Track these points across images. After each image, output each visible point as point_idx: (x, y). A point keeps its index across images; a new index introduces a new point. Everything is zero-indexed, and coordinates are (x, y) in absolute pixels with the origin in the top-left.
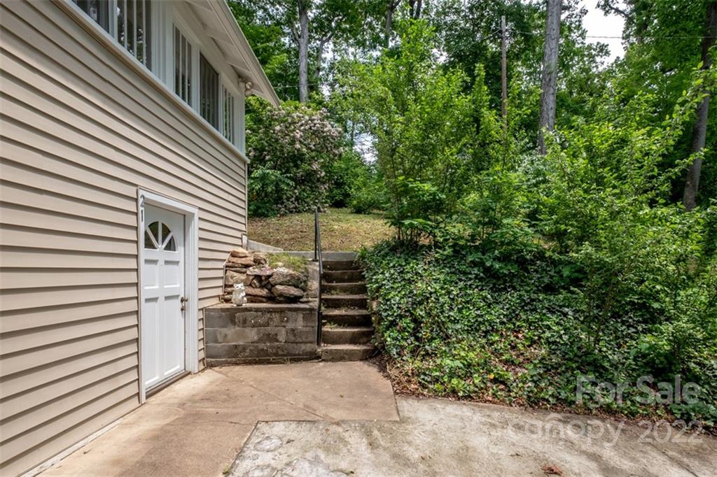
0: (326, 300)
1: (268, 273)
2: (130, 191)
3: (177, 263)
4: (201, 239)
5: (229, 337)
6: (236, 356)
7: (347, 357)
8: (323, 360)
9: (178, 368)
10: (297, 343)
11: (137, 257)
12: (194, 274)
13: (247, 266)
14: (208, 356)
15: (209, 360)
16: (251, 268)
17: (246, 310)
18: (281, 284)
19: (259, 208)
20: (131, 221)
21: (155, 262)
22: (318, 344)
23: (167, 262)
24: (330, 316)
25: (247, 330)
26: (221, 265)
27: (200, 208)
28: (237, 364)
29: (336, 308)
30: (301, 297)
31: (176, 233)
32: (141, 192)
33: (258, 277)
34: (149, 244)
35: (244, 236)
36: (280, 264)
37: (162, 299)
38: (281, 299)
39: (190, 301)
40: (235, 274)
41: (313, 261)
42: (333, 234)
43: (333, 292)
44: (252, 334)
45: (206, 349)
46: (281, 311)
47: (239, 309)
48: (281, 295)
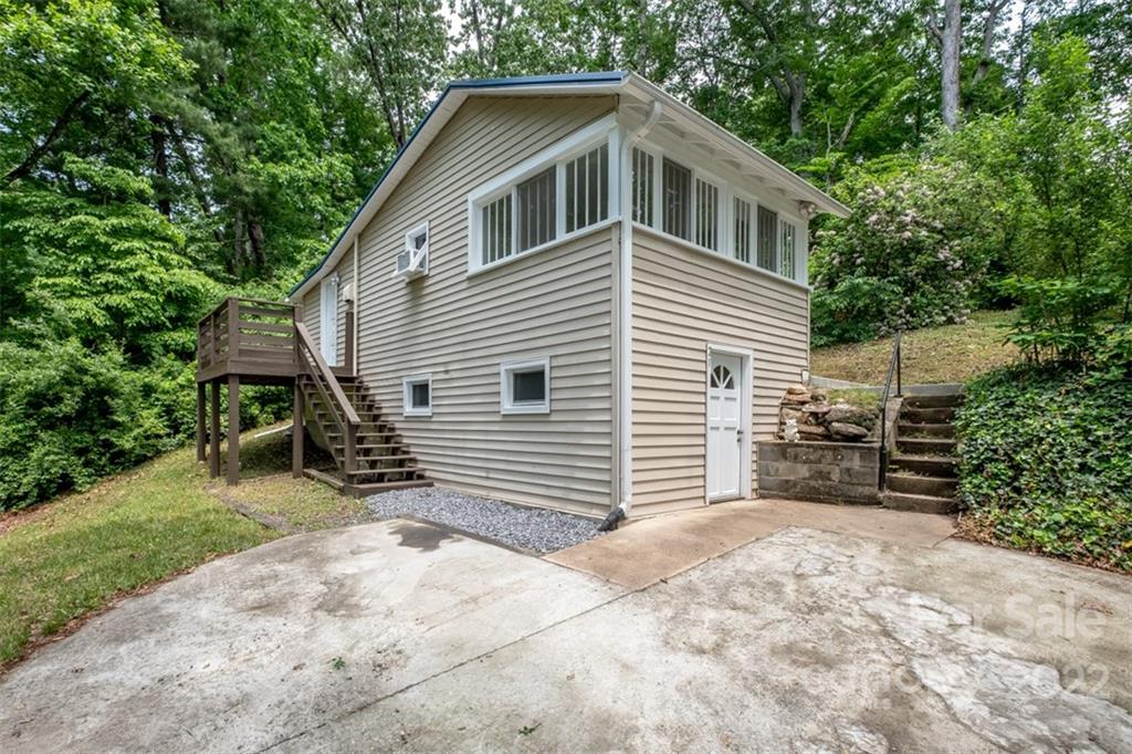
0: (903, 443)
1: (825, 410)
2: (701, 346)
3: (734, 399)
4: (755, 377)
5: (780, 471)
6: (786, 490)
7: (917, 507)
8: (884, 507)
9: (734, 491)
10: (853, 484)
11: (705, 393)
12: (750, 410)
13: (803, 403)
14: (761, 488)
15: (762, 491)
16: (807, 406)
17: (797, 445)
18: (838, 421)
19: (847, 331)
20: (701, 367)
21: (717, 398)
22: (881, 488)
23: (726, 399)
24: (904, 461)
25: (799, 466)
26: (777, 402)
27: (755, 350)
28: (788, 499)
29: (916, 453)
30: (865, 436)
31: (735, 374)
32: (709, 345)
33: (814, 414)
34: (714, 384)
35: (804, 373)
36: (841, 400)
37: (722, 429)
38: (838, 437)
39: (745, 432)
40: (791, 411)
41: (896, 396)
42: (962, 358)
43: (917, 434)
44: (804, 471)
45: (759, 480)
46: (835, 449)
47: (792, 445)
48: (837, 433)
